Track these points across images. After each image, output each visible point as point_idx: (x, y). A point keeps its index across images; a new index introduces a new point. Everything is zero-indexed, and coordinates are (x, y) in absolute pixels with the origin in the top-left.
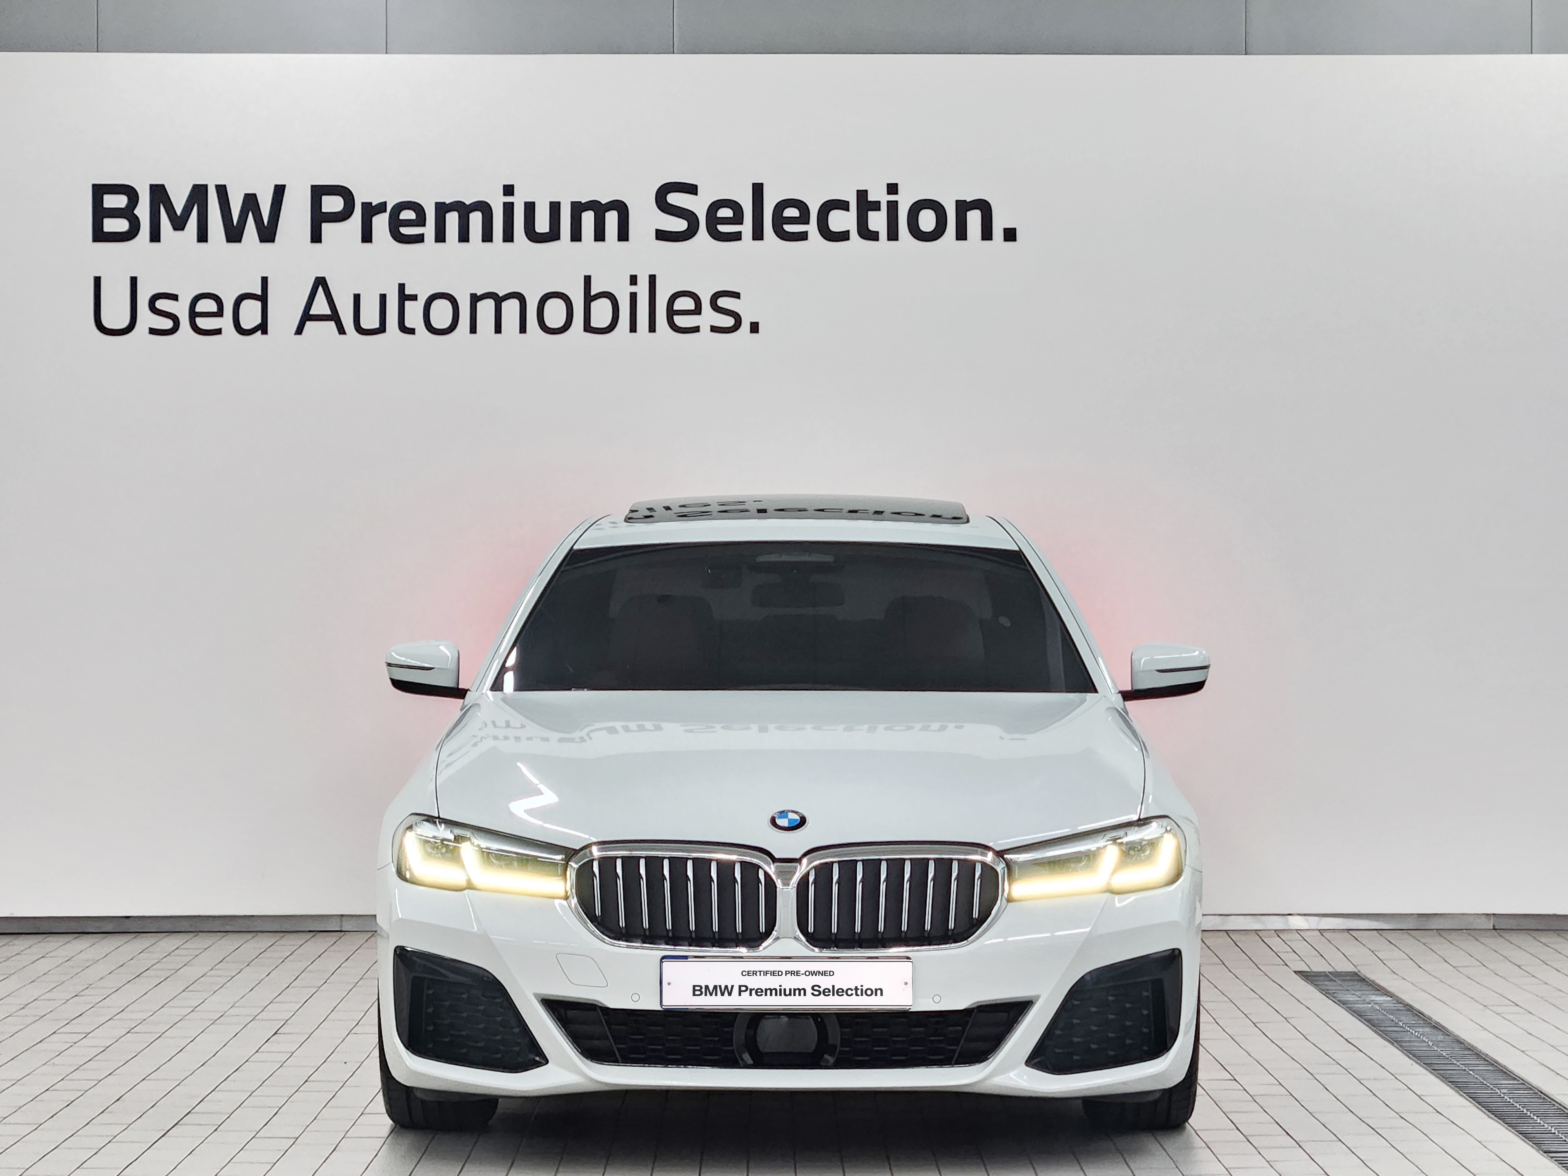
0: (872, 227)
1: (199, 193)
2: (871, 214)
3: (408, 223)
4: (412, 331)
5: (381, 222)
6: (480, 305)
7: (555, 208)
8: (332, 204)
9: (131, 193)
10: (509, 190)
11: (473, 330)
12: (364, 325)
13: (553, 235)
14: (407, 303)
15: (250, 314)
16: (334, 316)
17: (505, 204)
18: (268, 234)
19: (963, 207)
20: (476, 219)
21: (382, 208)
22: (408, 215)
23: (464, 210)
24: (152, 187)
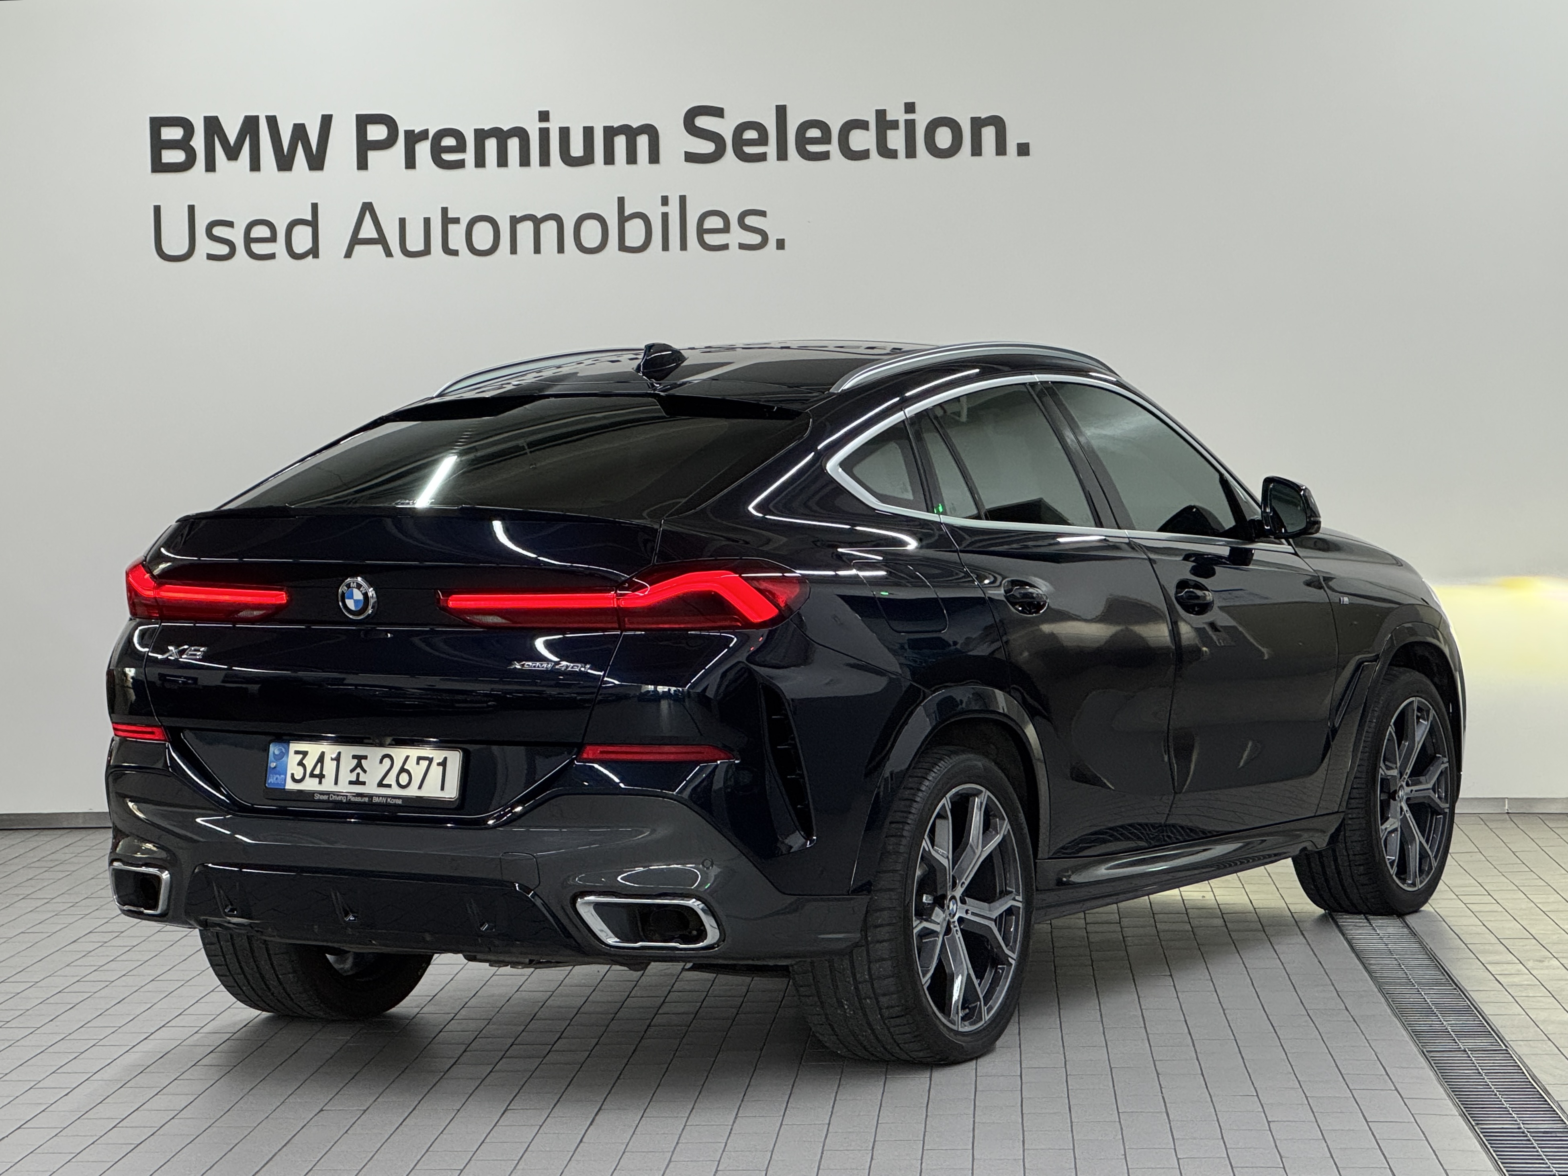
0: (891, 145)
1: (250, 125)
2: (891, 134)
3: (450, 150)
4: (455, 253)
5: (423, 150)
6: (520, 227)
7: (588, 132)
8: (377, 133)
9: (186, 125)
10: (544, 116)
11: (514, 250)
12: (411, 247)
13: (587, 159)
14: (451, 227)
15: (302, 239)
16: (381, 240)
17: (540, 129)
18: (316, 162)
19: (977, 124)
20: (513, 144)
21: (424, 135)
22: (449, 142)
23: (501, 136)
24: (206, 118)
